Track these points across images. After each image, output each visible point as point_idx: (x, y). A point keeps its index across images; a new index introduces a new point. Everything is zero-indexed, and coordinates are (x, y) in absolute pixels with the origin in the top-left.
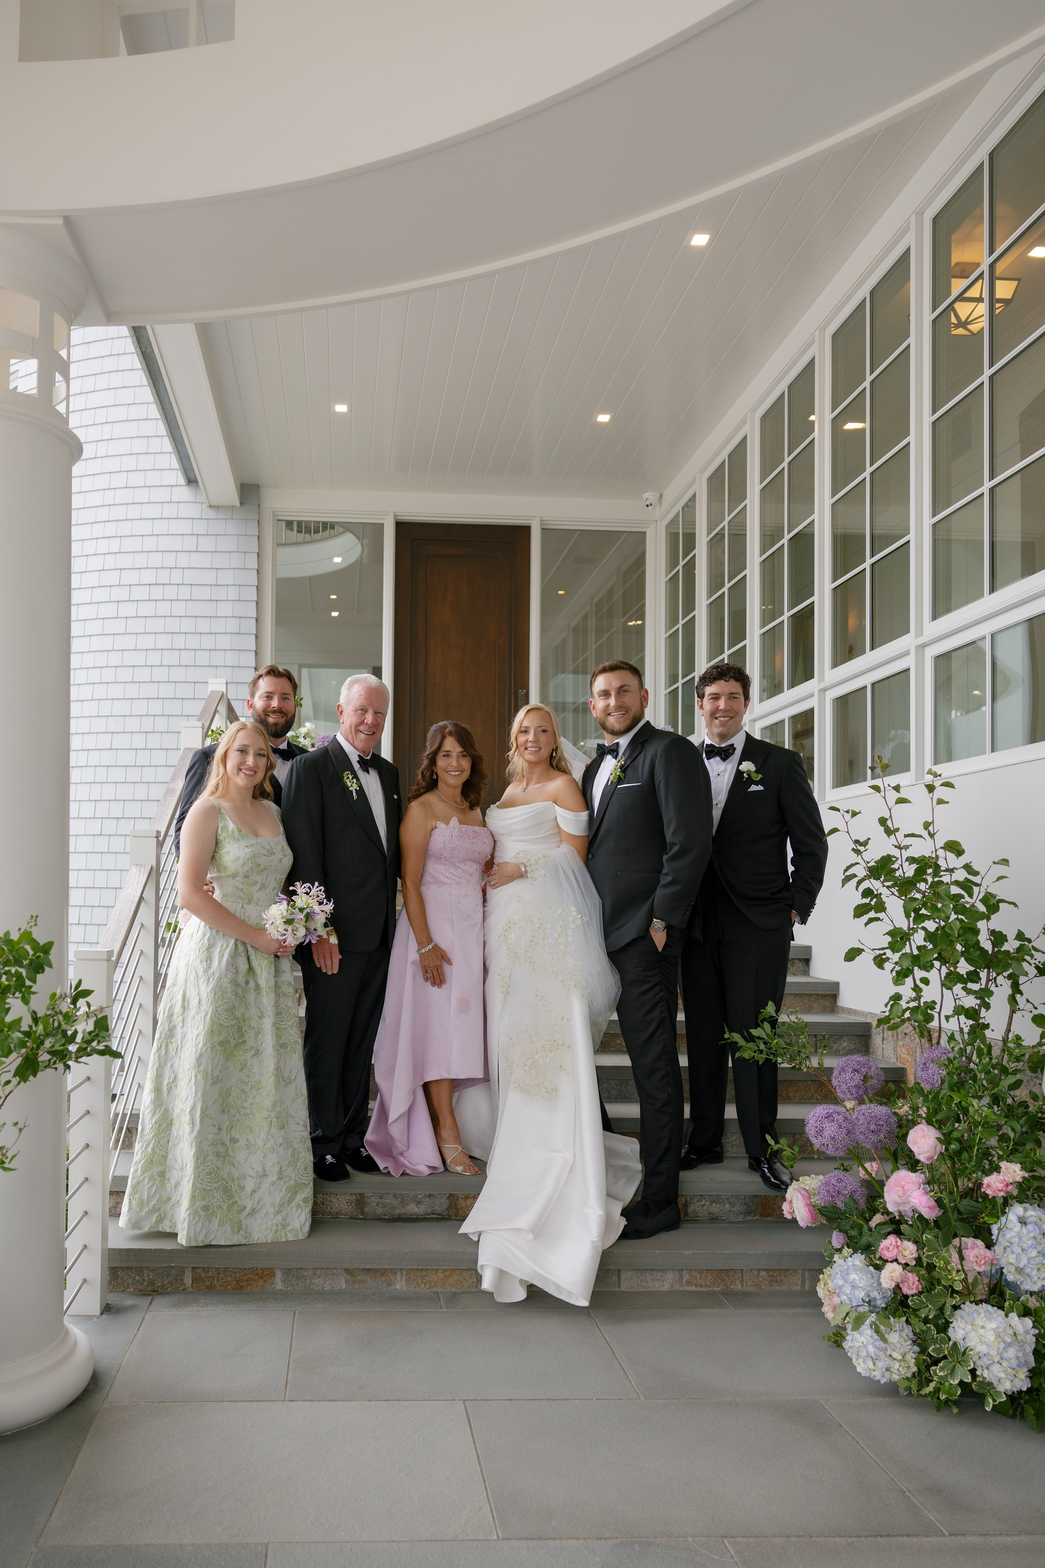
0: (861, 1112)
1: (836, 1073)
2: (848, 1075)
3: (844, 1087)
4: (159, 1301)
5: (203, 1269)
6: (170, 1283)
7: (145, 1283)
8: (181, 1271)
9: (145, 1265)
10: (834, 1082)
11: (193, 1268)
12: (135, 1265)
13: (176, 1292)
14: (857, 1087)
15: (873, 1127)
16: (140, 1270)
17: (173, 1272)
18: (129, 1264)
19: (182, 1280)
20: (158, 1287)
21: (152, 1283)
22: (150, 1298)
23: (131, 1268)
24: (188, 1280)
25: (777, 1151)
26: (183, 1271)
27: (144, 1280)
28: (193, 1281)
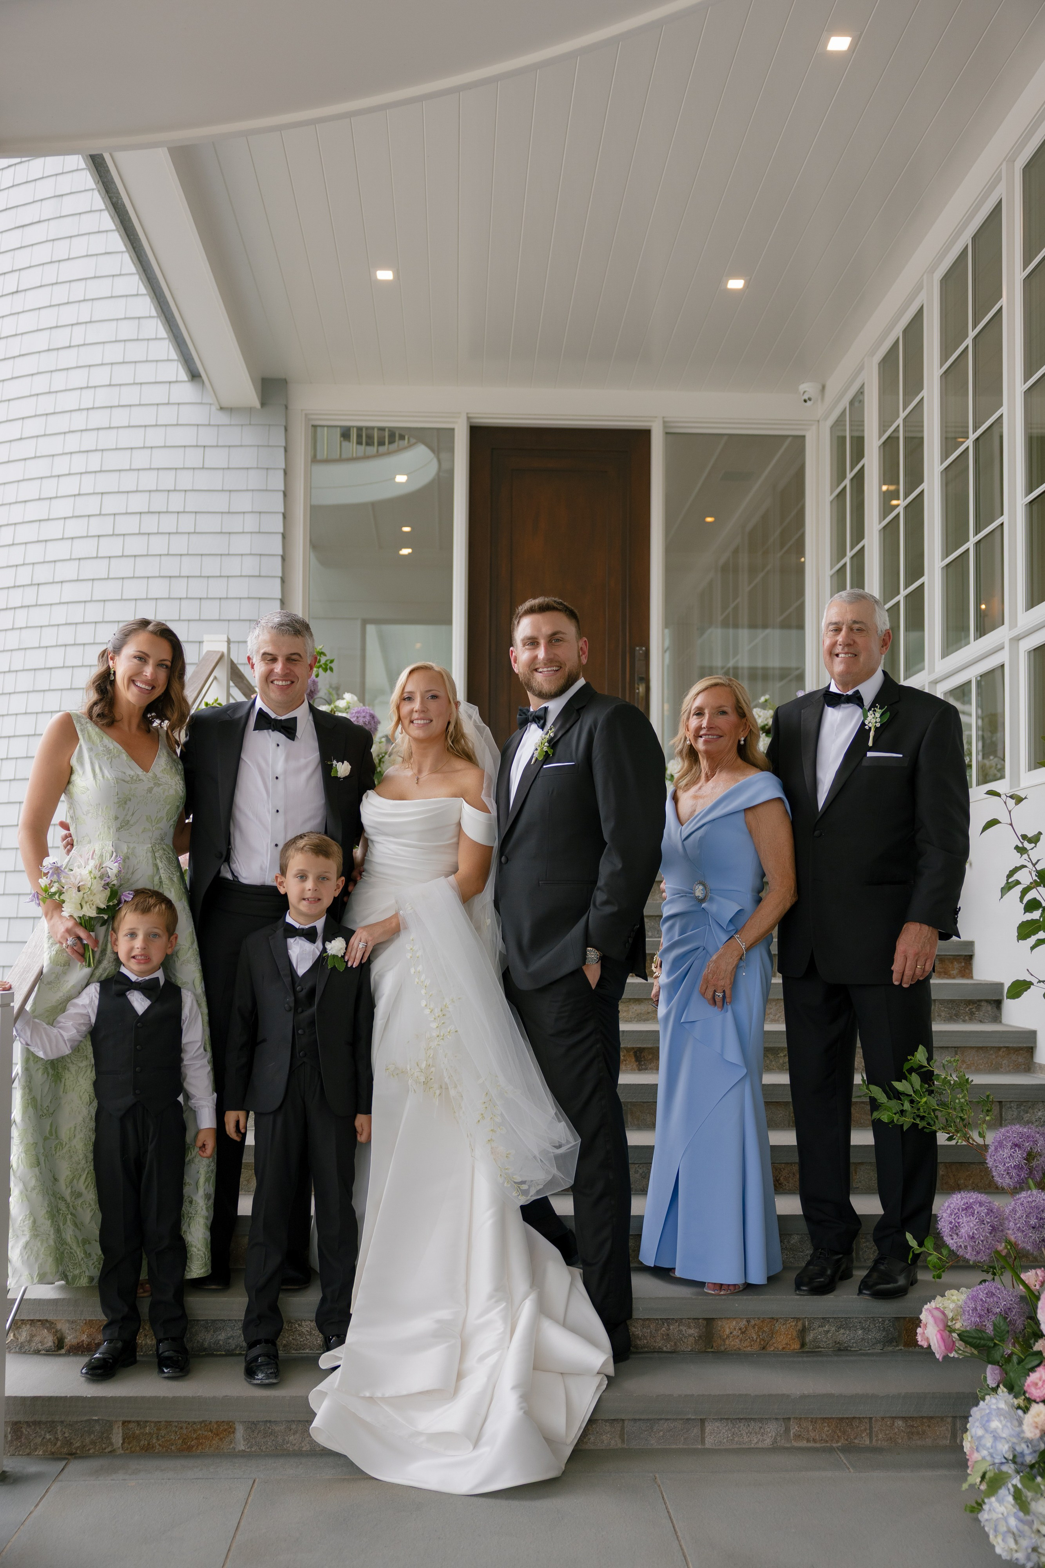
0: (1019, 1202)
1: (992, 1149)
2: (1006, 1152)
3: (1001, 1168)
4: (75, 1466)
5: (138, 1422)
6: (93, 1443)
7: (59, 1443)
8: (110, 1425)
9: (57, 1418)
10: (990, 1162)
11: (124, 1423)
12: (44, 1419)
13: (101, 1454)
14: (1018, 1167)
15: (1033, 1221)
16: (51, 1426)
17: (97, 1428)
18: (37, 1418)
19: (108, 1438)
20: (77, 1448)
21: (68, 1442)
22: (64, 1463)
23: (40, 1423)
24: (117, 1438)
25: (919, 1255)
26: (111, 1427)
27: (57, 1439)
28: (124, 1440)
